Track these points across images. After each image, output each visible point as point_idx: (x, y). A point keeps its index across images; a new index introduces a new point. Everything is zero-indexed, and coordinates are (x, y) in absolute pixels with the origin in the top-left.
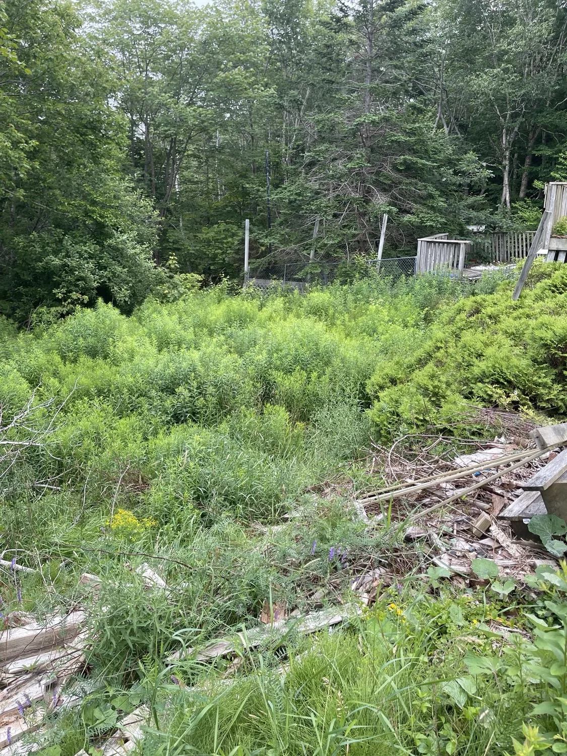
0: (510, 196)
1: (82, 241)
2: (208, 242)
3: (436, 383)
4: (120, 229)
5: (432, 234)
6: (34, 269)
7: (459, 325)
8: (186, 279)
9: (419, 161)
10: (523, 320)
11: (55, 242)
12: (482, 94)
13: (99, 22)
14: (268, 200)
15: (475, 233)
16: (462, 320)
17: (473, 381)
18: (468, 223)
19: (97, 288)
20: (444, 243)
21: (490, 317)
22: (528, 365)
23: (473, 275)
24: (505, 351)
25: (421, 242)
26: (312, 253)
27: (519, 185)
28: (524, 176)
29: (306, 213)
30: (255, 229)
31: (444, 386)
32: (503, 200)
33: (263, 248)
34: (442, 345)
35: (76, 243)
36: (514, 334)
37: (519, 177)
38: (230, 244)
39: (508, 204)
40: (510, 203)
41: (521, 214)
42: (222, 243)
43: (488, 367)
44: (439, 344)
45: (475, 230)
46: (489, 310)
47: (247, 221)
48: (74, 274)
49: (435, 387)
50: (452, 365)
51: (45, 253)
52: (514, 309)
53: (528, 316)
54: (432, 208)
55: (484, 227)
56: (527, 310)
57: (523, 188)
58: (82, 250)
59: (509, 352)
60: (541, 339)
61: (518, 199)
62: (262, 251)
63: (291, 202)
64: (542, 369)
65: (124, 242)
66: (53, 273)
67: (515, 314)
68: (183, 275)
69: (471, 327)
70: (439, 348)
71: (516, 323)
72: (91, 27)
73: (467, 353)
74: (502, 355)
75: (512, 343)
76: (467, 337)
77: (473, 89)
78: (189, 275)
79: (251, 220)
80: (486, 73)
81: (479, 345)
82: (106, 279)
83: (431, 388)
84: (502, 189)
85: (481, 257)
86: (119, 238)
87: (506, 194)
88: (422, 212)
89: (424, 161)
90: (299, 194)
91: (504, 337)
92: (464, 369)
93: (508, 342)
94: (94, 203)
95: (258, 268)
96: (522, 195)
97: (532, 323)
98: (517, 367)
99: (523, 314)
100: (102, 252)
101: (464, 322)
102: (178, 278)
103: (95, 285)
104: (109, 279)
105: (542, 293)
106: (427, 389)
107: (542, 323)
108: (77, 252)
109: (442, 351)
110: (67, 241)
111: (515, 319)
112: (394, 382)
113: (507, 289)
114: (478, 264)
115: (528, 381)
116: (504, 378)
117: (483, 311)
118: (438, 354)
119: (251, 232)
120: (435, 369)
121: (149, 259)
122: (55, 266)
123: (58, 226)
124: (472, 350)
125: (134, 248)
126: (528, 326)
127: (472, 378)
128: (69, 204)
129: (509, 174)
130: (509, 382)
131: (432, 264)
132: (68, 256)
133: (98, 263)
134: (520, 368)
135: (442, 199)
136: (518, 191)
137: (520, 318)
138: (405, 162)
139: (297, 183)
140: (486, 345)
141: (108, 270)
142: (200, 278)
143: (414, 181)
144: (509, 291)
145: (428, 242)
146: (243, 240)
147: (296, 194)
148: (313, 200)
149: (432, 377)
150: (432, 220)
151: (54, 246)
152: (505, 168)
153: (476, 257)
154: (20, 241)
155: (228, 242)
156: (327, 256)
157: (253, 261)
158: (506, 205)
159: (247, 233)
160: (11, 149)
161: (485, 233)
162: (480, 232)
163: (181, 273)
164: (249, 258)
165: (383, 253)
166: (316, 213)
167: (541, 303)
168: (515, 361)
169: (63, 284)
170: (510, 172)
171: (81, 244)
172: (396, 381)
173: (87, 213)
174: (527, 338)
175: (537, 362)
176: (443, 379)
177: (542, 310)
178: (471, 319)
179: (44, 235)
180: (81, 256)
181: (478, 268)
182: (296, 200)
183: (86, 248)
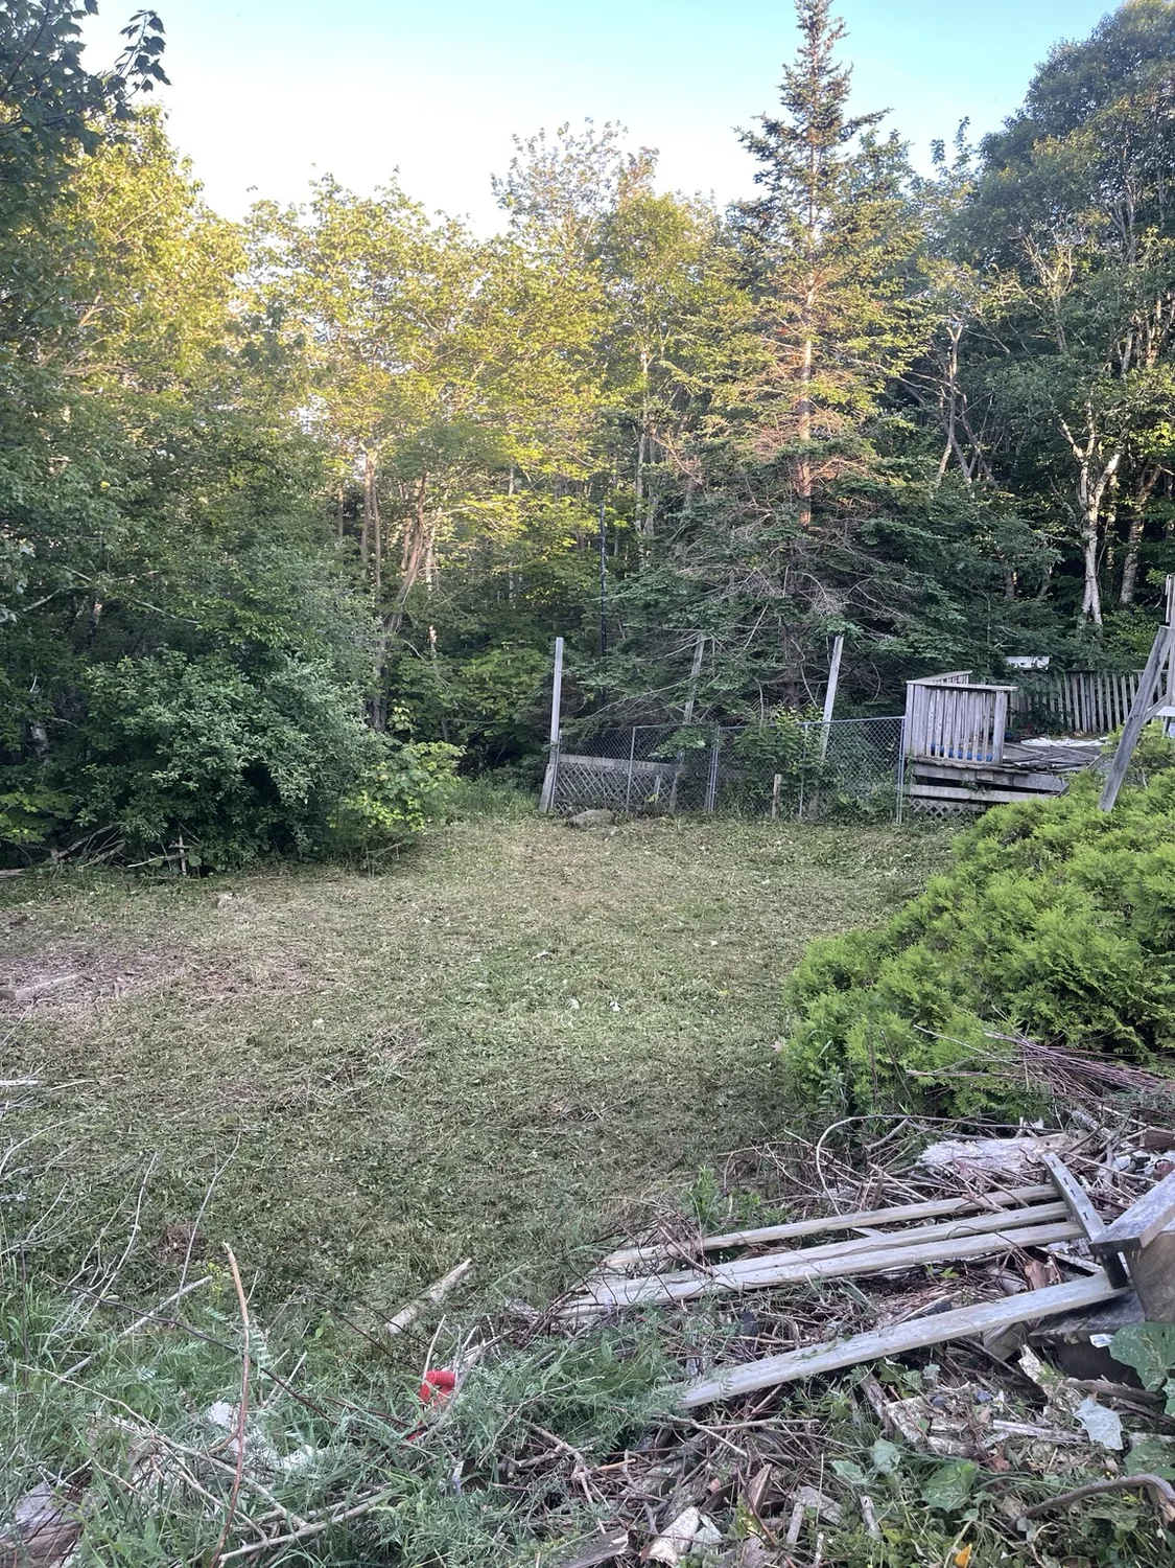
0: (1102, 599)
1: (220, 676)
2: (481, 683)
3: (929, 987)
4: (298, 654)
5: (937, 671)
6: (122, 728)
7: (984, 860)
8: (428, 754)
9: (907, 528)
10: (1123, 853)
11: (167, 676)
12: (1035, 402)
13: (287, 266)
14: (603, 602)
15: (1026, 671)
16: (989, 850)
17: (1010, 986)
18: (1013, 652)
19: (244, 771)
20: (961, 690)
21: (1051, 846)
22: (1132, 953)
23: (1024, 756)
24: (1080, 920)
25: (915, 689)
26: (689, 705)
27: (1120, 577)
28: (1128, 560)
29: (675, 627)
30: (576, 657)
31: (946, 995)
32: (1086, 608)
33: (591, 696)
34: (949, 904)
35: (210, 680)
36: (1101, 883)
37: (1119, 562)
38: (524, 688)
39: (1098, 616)
40: (1102, 612)
41: (1123, 636)
42: (508, 684)
43: (1040, 955)
44: (942, 902)
45: (1028, 665)
46: (1050, 830)
47: (560, 641)
48: (199, 742)
49: (925, 996)
50: (967, 948)
51: (144, 698)
52: (1104, 830)
53: (1134, 845)
54: (936, 623)
55: (1046, 660)
56: (1130, 832)
57: (1127, 585)
58: (218, 693)
59: (1091, 921)
60: (1160, 896)
61: (1119, 607)
62: (589, 702)
63: (647, 606)
64: (1164, 962)
65: (306, 679)
66: (158, 739)
67: (1107, 838)
68: (422, 746)
69: (1010, 866)
70: (941, 910)
71: (1107, 859)
72: (272, 275)
73: (997, 924)
74: (1073, 928)
75: (1099, 902)
76: (1000, 887)
77: (1016, 394)
78: (434, 747)
79: (567, 640)
80: (1040, 363)
81: (1025, 905)
82: (262, 753)
83: (916, 997)
84: (1083, 587)
85: (1042, 722)
86: (294, 671)
87: (1092, 596)
88: (916, 631)
89: (917, 530)
90: (664, 592)
91: (1081, 888)
92: (993, 959)
93: (1088, 900)
94: (249, 603)
95: (578, 735)
96: (1125, 597)
97: (1141, 859)
98: (1105, 957)
99: (1123, 839)
100: (259, 699)
101: (994, 855)
102: (410, 750)
103: (239, 764)
104: (269, 753)
105: (1165, 796)
106: (909, 1001)
107: (1161, 860)
108: (210, 698)
109: (946, 916)
110: (192, 674)
111: (1105, 849)
112: (842, 981)
113: (1089, 788)
114: (1037, 735)
115: (1132, 989)
116: (1078, 982)
117: (1036, 832)
118: (937, 924)
119: (567, 662)
120: (929, 955)
121: (355, 715)
122: (162, 725)
123: (176, 645)
124: (1009, 916)
125: (323, 691)
126: (1133, 866)
127: (1010, 979)
128: (200, 604)
129: (1097, 557)
130: (1090, 990)
131: (938, 732)
132: (189, 705)
133: (251, 719)
134: (1114, 960)
135: (955, 606)
136: (1117, 590)
137: (1116, 849)
138: (879, 531)
139: (661, 569)
140: (1040, 906)
141: (270, 734)
142: (457, 751)
143: (896, 566)
144: (1093, 792)
145: (928, 687)
146: (551, 677)
147: (658, 590)
148: (691, 603)
149: (921, 973)
150: (936, 648)
151: (164, 683)
152: (1086, 544)
153: (1030, 720)
154: (98, 673)
155: (520, 684)
156: (719, 712)
157: (570, 721)
158: (1093, 617)
159: (559, 664)
160: (91, 497)
161: (1050, 672)
162: (1038, 671)
163: (418, 741)
164: (562, 714)
165: (835, 708)
166: (698, 627)
167: (1160, 816)
168: (1101, 943)
169: (175, 761)
170: (1098, 551)
171: (219, 682)
172: (849, 979)
173: (233, 623)
174: (1129, 891)
175: (1153, 948)
176: (945, 978)
177: (1163, 833)
178: (1009, 849)
179: (149, 663)
180: (215, 704)
181: (1035, 742)
182: (657, 602)
183: (228, 691)
